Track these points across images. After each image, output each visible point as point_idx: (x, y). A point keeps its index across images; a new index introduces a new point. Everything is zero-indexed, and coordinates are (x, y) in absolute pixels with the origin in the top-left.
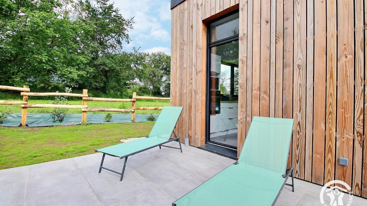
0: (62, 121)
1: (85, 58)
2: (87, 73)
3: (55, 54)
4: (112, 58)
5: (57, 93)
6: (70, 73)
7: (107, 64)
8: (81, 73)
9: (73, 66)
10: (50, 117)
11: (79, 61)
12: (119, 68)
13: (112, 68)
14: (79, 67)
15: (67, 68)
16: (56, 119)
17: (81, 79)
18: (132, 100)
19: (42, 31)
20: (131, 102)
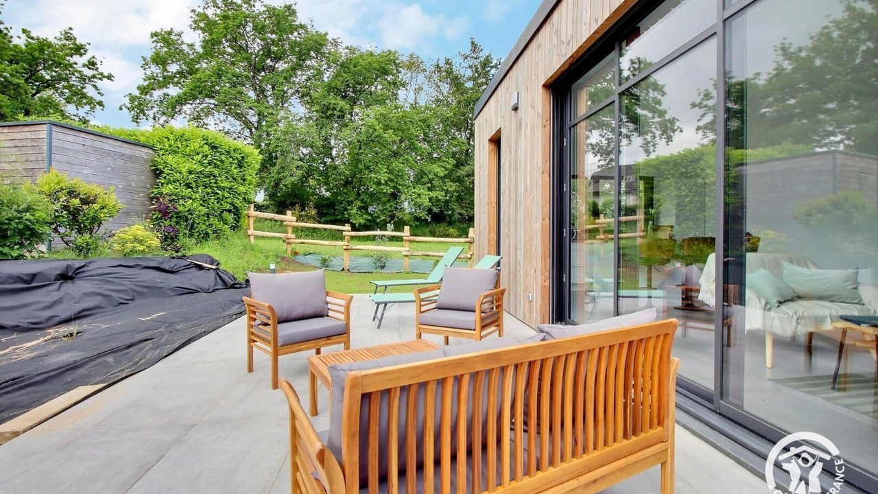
0: (383, 268)
2: (446, 193)
3: (397, 169)
5: (378, 232)
6: (419, 196)
8: (433, 194)
9: (423, 184)
10: (372, 262)
14: (432, 184)
16: (378, 265)
17: (437, 205)
18: (467, 240)
19: (379, 136)
20: (467, 242)
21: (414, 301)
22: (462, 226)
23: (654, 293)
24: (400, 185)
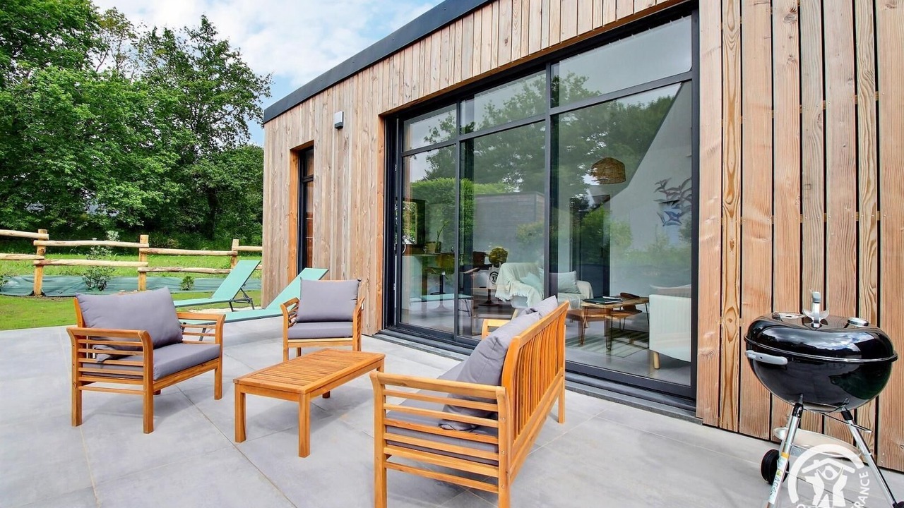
0: (103, 289)
1: (161, 161)
2: (166, 195)
4: (225, 162)
5: (94, 242)
6: (126, 195)
7: (212, 176)
8: (149, 194)
9: (131, 179)
10: (82, 281)
11: (146, 168)
12: (238, 183)
13: (223, 184)
14: (146, 182)
15: (118, 185)
16: (92, 286)
17: (152, 209)
18: (230, 252)
19: (65, 109)
20: (230, 255)
21: (281, 315)
22: (181, 236)
23: (444, 296)
24: (95, 179)
